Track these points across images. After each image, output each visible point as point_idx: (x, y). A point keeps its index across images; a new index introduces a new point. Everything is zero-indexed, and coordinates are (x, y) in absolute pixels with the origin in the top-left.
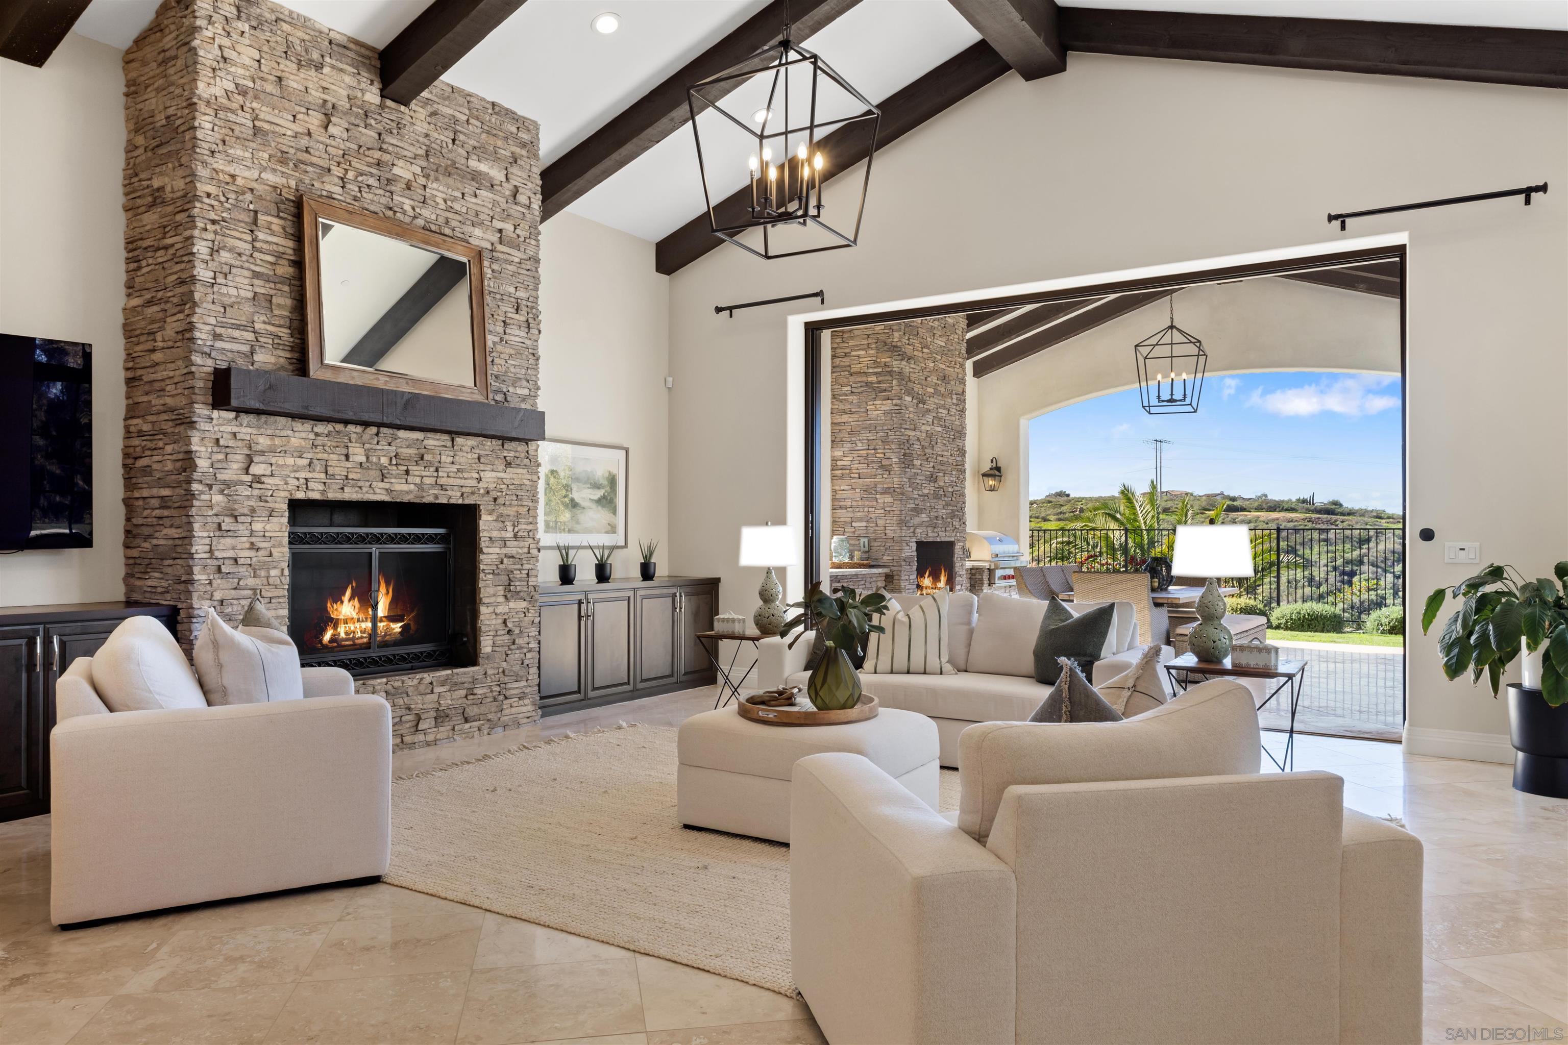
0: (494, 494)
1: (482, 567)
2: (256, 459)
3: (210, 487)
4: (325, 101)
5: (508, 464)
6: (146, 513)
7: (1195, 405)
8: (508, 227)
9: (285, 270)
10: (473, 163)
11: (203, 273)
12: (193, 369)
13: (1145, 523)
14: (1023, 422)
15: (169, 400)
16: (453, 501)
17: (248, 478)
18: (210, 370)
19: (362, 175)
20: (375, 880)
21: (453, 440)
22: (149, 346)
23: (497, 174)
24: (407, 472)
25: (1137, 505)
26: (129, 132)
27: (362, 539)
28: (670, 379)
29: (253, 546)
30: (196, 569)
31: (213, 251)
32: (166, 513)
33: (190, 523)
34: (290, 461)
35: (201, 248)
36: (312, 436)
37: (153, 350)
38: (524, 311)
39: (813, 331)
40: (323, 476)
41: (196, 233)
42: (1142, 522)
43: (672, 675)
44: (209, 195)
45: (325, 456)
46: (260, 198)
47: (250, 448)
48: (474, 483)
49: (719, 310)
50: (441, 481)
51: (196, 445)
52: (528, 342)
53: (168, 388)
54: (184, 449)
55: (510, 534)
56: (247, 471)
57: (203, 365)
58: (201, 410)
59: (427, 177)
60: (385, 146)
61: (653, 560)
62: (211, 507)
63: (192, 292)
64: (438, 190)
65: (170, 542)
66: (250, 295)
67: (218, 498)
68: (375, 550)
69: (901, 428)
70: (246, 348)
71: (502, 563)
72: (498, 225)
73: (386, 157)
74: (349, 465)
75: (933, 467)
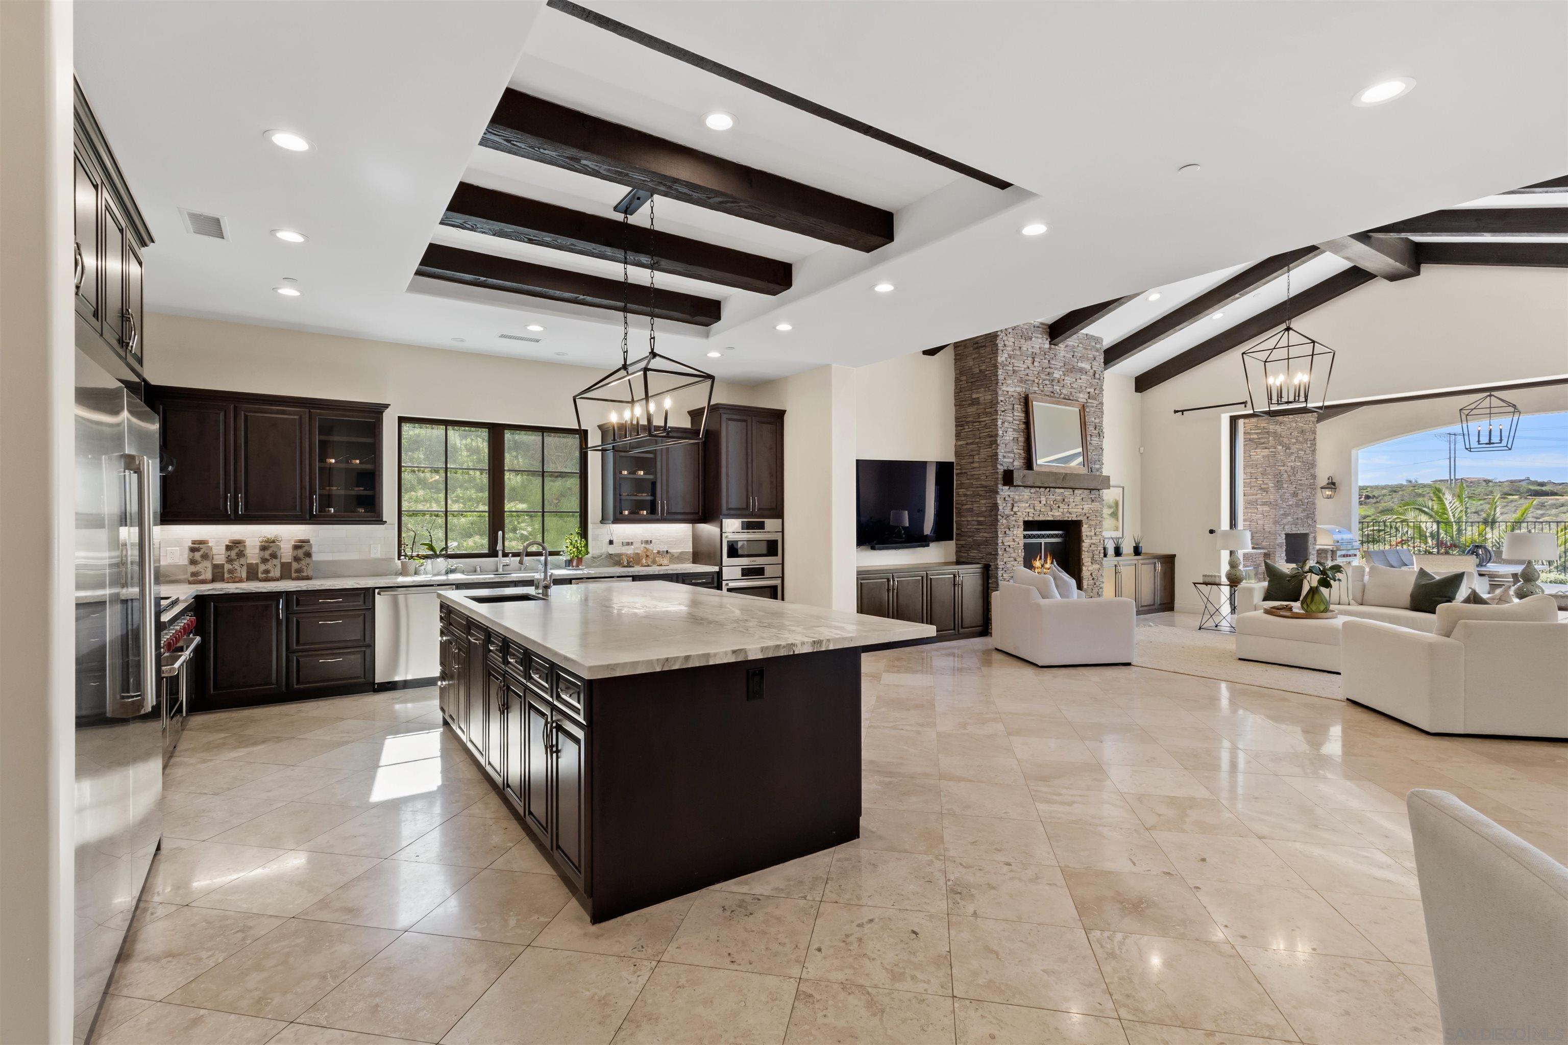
0: (1088, 515)
1: (1083, 549)
2: (1015, 505)
3: (1003, 517)
4: (1033, 352)
5: (1093, 501)
6: (969, 527)
7: (1509, 446)
8: (1092, 390)
9: (1023, 426)
10: (1080, 364)
11: (1000, 432)
12: (998, 471)
14: (1354, 452)
15: (983, 483)
16: (1073, 519)
17: (1012, 513)
18: (1002, 470)
19: (1044, 380)
20: (1129, 664)
21: (1074, 491)
22: (971, 460)
23: (1088, 367)
24: (1059, 507)
25: (1447, 502)
26: (956, 374)
27: (1039, 536)
28: (1142, 449)
29: (1014, 540)
30: (999, 549)
31: (1003, 423)
32: (981, 527)
33: (997, 532)
34: (1024, 505)
35: (999, 423)
36: (1030, 494)
37: (972, 463)
38: (1097, 429)
39: (1234, 420)
40: (1033, 510)
41: (998, 417)
42: (1451, 515)
43: (1154, 605)
44: (1002, 401)
45: (1033, 502)
46: (1015, 398)
47: (1013, 500)
48: (1080, 510)
49: (1176, 412)
50: (1070, 510)
51: (1000, 501)
52: (1099, 443)
53: (982, 478)
54: (994, 502)
55: (1093, 534)
56: (1012, 510)
57: (1001, 469)
58: (1000, 486)
59: (1064, 375)
60: (1051, 366)
61: (1140, 545)
62: (1003, 525)
63: (997, 440)
64: (1068, 380)
65: (984, 539)
66: (1012, 438)
67: (1005, 521)
68: (1043, 541)
70: (1011, 460)
71: (1091, 547)
72: (1088, 390)
73: (1051, 370)
74: (1041, 505)
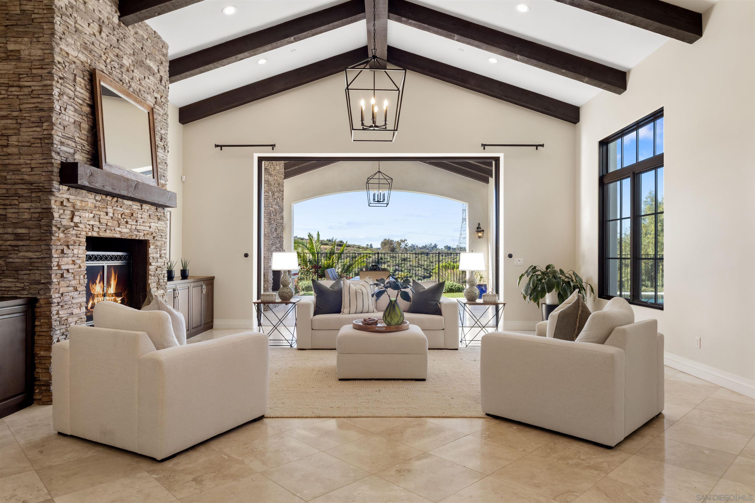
0: (154, 235)
1: (150, 273)
2: (76, 213)
3: (59, 228)
4: (100, 18)
5: (159, 219)
8: (159, 97)
9: (86, 109)
10: (148, 61)
11: (57, 107)
12: (53, 161)
13: (316, 250)
14: (292, 204)
15: (26, 177)
16: (141, 238)
17: (72, 224)
18: (59, 162)
19: (113, 61)
21: (141, 206)
22: (4, 143)
23: (155, 69)
24: (127, 222)
25: (314, 242)
27: (101, 258)
28: (184, 177)
29: (74, 262)
30: (53, 276)
31: (60, 95)
32: (21, 243)
33: (50, 250)
34: (87, 215)
35: (56, 92)
36: (95, 202)
37: (7, 146)
38: (163, 141)
39: (260, 162)
40: (98, 223)
41: (54, 83)
43: (201, 325)
44: (59, 63)
45: (98, 213)
46: (77, 67)
47: (74, 207)
48: (147, 228)
49: (217, 146)
50: (138, 227)
51: (54, 206)
52: (165, 157)
53: (24, 170)
54: (45, 206)
55: (158, 256)
56: (72, 219)
57: (57, 159)
58: (56, 184)
59: (134, 65)
60: (120, 47)
61: (187, 269)
62: (59, 240)
63: (51, 117)
64: (137, 74)
65: (27, 261)
66: (73, 121)
67: (62, 235)
68: (105, 264)
69: (268, 206)
70: (72, 151)
71: (157, 270)
72: (156, 95)
73: (121, 53)
74: (107, 217)
75: (276, 224)
